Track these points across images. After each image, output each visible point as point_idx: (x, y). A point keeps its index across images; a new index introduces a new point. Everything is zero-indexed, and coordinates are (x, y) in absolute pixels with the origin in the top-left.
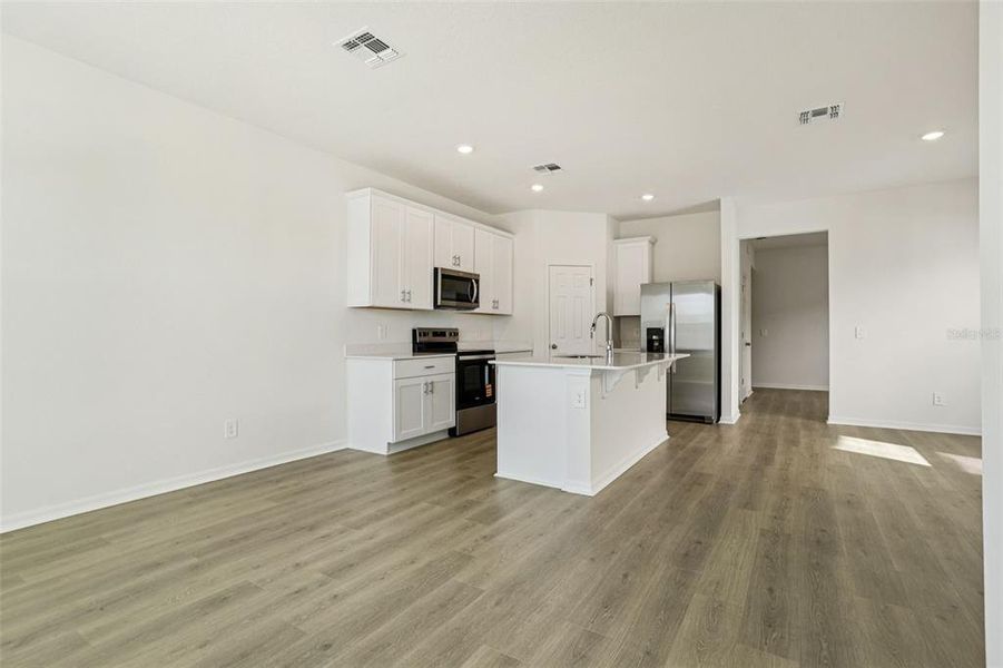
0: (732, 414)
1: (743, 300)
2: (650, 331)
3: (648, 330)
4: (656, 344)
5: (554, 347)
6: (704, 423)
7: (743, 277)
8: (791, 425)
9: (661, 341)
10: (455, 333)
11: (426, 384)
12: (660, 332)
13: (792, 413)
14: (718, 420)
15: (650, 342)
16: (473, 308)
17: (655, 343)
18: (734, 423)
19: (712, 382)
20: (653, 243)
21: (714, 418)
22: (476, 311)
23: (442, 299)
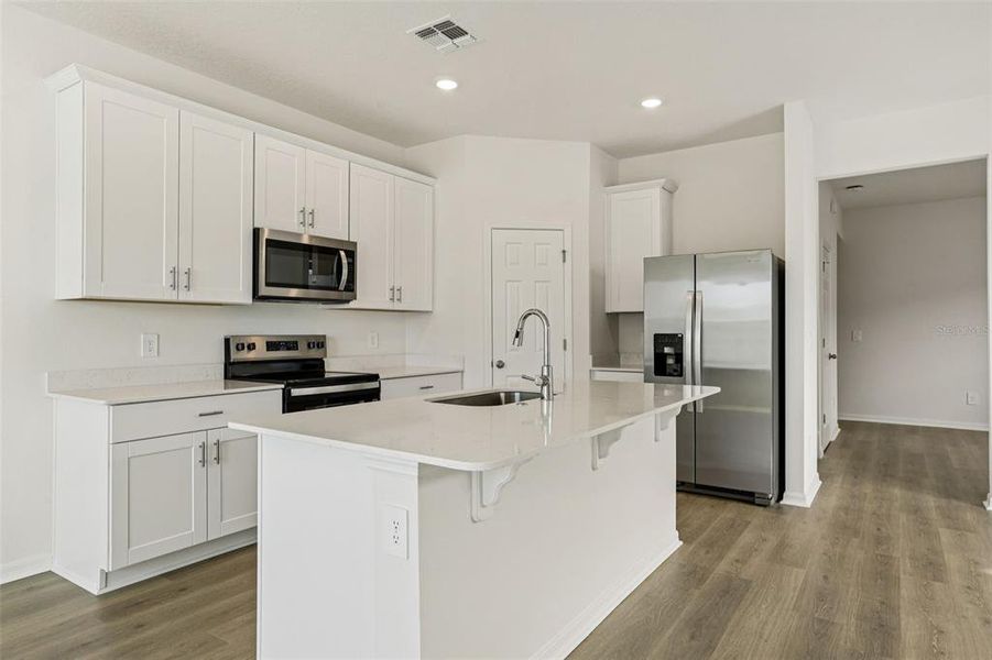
0: (805, 486)
1: (823, 285)
2: (660, 340)
3: (657, 337)
4: (670, 361)
5: (501, 365)
6: (753, 503)
7: (824, 249)
8: (916, 511)
9: (679, 357)
10: (319, 343)
11: (203, 446)
12: (676, 340)
13: (913, 482)
14: (780, 497)
15: (660, 358)
16: (348, 301)
17: (668, 360)
18: (808, 503)
19: (768, 410)
20: (670, 191)
21: (772, 494)
22: (352, 304)
23: (268, 284)
